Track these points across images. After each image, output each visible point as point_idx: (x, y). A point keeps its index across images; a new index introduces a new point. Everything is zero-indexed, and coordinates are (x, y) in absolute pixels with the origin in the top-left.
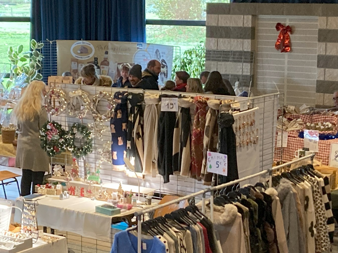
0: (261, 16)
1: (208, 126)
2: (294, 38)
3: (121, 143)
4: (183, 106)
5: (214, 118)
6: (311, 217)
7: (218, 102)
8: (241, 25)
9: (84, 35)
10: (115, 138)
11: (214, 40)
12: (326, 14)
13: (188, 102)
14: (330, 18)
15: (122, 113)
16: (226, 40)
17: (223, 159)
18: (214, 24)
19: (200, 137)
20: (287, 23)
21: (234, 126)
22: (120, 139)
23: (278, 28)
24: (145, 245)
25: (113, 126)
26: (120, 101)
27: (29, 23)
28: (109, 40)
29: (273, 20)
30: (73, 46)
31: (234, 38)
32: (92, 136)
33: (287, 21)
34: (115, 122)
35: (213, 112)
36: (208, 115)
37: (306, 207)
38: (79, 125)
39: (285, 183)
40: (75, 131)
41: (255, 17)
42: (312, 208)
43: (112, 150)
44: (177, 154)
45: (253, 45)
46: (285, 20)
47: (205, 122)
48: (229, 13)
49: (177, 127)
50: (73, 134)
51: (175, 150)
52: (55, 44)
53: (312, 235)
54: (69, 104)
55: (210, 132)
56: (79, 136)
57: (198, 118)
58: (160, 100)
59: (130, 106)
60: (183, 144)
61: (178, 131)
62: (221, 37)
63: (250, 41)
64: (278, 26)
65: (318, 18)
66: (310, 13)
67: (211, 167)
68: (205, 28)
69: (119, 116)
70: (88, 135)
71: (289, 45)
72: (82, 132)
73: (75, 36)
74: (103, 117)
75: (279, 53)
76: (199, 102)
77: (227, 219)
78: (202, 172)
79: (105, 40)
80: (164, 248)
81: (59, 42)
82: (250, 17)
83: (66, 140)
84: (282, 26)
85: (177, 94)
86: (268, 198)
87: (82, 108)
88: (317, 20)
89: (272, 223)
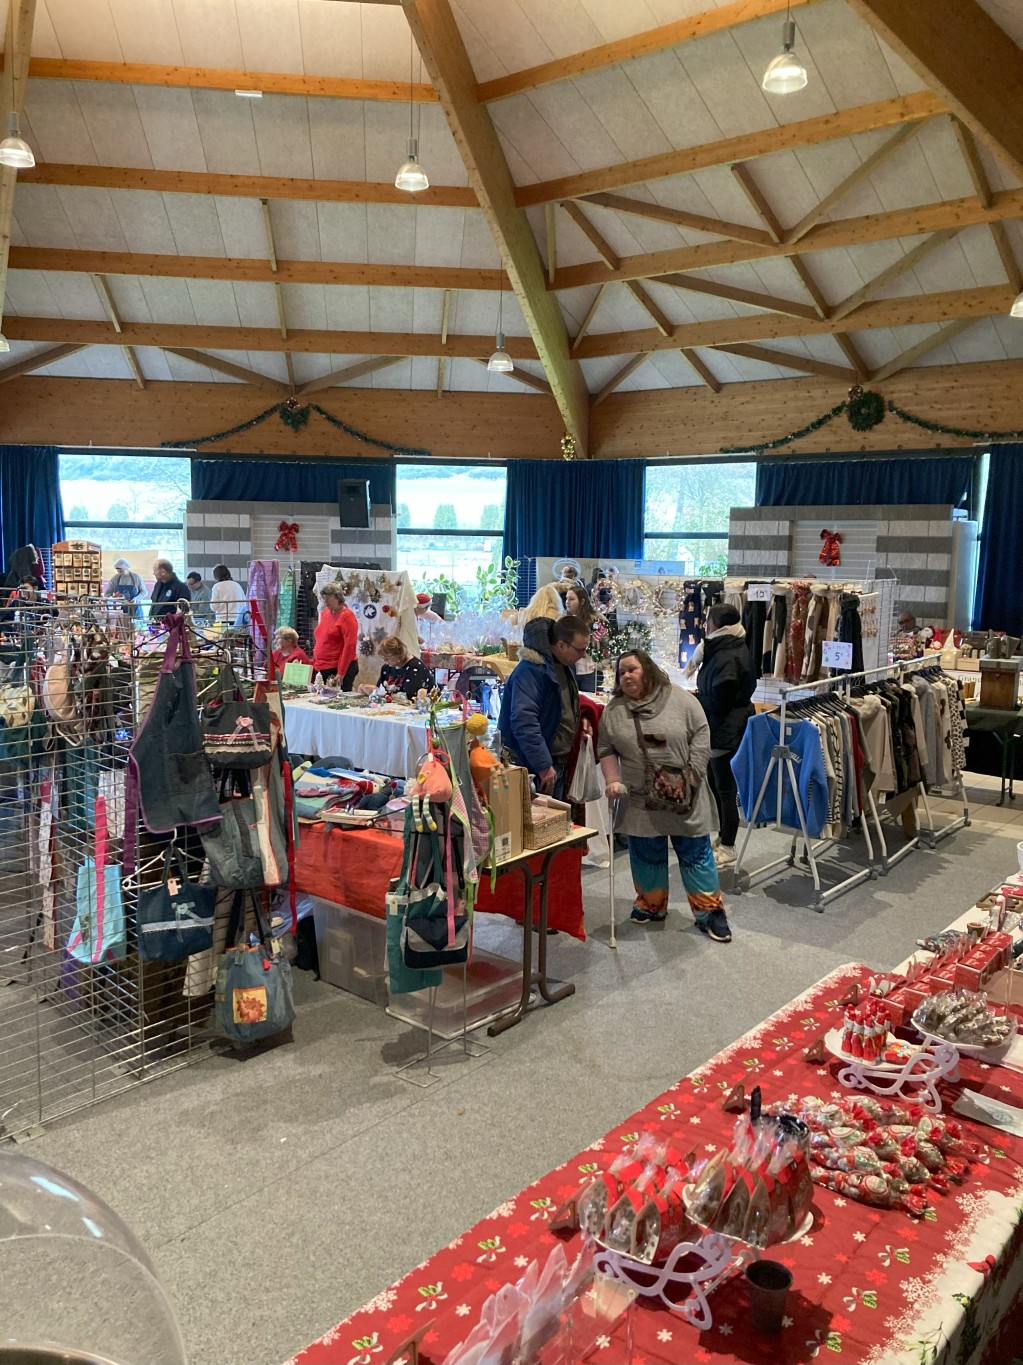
0: (801, 523)
1: (812, 617)
2: (843, 548)
3: (692, 641)
4: (778, 593)
5: (820, 606)
6: (947, 727)
7: (825, 587)
8: (775, 533)
9: (566, 551)
10: (684, 635)
11: (738, 553)
12: (887, 518)
13: (784, 589)
14: (892, 523)
15: (695, 606)
16: (756, 552)
17: (847, 649)
18: (740, 533)
19: (800, 630)
20: (835, 530)
21: (859, 609)
22: (691, 636)
23: (822, 536)
24: (789, 730)
25: (683, 621)
26: (692, 591)
27: (502, 538)
28: (598, 557)
29: (818, 526)
30: (556, 564)
31: (765, 549)
32: (652, 635)
33: (835, 527)
34: (685, 615)
35: (819, 599)
36: (812, 603)
37: (942, 712)
38: (635, 624)
39: (920, 681)
40: (630, 630)
41: (793, 523)
42: (947, 715)
43: (681, 651)
44: (768, 653)
45: (790, 559)
46: (832, 526)
47: (807, 612)
48: (759, 519)
49: (770, 619)
50: (627, 634)
51: (767, 647)
52: (534, 562)
53: (949, 747)
54: (623, 598)
55: (815, 623)
56: (634, 635)
57: (798, 607)
58: (746, 586)
59: (704, 597)
60: (777, 641)
61: (770, 625)
62: (749, 548)
63: (786, 552)
64: (824, 534)
65: (877, 522)
66: (868, 517)
67: (827, 660)
68: (727, 541)
69: (691, 608)
70: (647, 634)
71: (837, 557)
72: (639, 631)
73: (557, 550)
74: (669, 611)
75: (824, 567)
76: (800, 588)
77: (869, 712)
78: (803, 673)
79: (593, 557)
80: (817, 731)
81: (539, 560)
82: (787, 523)
83: (617, 641)
84: (829, 534)
85: (769, 580)
86: (907, 693)
87: (641, 601)
88: (875, 526)
89: (912, 725)
